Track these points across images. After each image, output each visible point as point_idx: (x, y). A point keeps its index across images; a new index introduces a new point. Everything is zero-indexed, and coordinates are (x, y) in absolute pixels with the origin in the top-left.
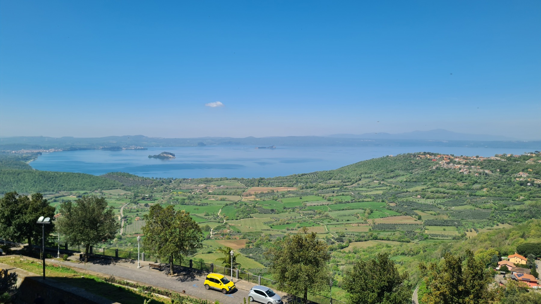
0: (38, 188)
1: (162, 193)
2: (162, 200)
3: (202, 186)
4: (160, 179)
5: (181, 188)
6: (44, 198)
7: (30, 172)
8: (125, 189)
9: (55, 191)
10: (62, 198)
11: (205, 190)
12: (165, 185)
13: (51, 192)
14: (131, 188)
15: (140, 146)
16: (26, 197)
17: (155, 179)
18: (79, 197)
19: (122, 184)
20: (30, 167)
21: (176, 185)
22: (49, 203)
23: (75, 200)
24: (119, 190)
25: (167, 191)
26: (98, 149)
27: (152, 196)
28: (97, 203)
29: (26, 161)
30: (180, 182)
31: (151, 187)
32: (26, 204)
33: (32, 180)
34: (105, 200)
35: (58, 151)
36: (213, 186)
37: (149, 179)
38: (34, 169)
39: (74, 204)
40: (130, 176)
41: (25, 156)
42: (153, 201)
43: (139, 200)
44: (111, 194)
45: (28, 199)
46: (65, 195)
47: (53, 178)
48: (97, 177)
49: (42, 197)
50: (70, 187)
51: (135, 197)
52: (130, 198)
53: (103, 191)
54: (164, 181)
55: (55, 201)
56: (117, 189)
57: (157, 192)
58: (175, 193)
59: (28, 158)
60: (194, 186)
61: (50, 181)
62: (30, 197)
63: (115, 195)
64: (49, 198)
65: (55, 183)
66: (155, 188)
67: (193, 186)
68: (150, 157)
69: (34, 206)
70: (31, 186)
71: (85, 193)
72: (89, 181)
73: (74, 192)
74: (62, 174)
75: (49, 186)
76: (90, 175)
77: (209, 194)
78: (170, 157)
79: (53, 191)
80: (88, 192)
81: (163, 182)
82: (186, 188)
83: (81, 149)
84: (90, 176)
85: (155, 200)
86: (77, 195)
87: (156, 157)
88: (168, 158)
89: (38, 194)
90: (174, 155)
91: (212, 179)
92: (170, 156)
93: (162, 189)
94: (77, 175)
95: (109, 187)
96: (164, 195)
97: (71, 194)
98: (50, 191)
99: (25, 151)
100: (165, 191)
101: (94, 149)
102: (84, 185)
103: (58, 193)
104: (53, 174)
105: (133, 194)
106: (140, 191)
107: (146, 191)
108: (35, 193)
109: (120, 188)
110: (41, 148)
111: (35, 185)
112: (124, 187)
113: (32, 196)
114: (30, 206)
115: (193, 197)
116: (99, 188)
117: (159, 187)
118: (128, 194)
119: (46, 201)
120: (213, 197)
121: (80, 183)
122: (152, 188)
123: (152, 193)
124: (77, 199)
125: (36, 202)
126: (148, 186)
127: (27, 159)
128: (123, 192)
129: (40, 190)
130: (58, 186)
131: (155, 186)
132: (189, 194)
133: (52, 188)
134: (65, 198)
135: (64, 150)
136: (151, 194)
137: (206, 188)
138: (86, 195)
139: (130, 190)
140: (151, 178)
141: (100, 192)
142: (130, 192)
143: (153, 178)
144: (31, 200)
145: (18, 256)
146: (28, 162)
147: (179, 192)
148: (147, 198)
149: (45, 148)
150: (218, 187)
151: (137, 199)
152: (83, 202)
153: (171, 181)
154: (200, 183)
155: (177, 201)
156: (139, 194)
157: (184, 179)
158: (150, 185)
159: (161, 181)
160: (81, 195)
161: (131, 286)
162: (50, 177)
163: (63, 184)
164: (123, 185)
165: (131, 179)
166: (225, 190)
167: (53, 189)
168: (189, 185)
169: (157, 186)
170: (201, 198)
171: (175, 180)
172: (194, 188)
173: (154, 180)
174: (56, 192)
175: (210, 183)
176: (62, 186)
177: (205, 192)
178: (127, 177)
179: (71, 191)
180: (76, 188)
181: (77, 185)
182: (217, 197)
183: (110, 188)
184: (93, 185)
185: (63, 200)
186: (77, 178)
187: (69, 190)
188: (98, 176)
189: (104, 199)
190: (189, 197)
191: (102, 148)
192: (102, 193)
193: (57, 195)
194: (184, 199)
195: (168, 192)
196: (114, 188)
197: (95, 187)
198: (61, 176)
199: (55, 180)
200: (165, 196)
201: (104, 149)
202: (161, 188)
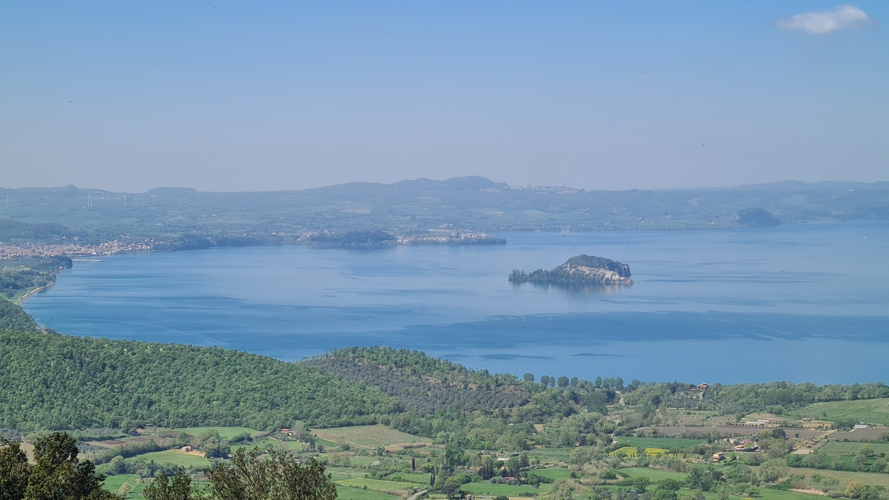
0: (55, 412)
1: (573, 452)
2: (571, 482)
3: (763, 420)
4: (564, 382)
5: (661, 430)
6: (81, 457)
7: (27, 341)
8: (405, 427)
9: (123, 424)
10: (149, 457)
11: (775, 445)
12: (585, 414)
13: (106, 432)
14: (435, 423)
15: (474, 229)
16: (16, 448)
17: (538, 381)
18: (217, 453)
19: (394, 400)
20: (28, 319)
21: (636, 416)
22: (102, 478)
23: (205, 471)
24: (380, 427)
25: (593, 443)
26: (294, 242)
27: (525, 463)
28: (292, 487)
29: (11, 296)
30: (657, 401)
31: (522, 418)
32: (15, 479)
33: (33, 375)
34: (326, 473)
35: (133, 252)
36: (815, 424)
37: (514, 382)
38: (42, 327)
39: (201, 486)
40: (429, 365)
41: (8, 274)
42: (530, 488)
43: (469, 481)
44: (347, 448)
45: (23, 457)
46: (160, 444)
47: (114, 368)
48: (291, 368)
49: (75, 451)
50: (182, 410)
51: (452, 462)
52: (428, 470)
53: (314, 432)
54: (582, 392)
55: (122, 470)
56: (374, 423)
57: (548, 444)
58: (630, 451)
59: (19, 283)
60: (724, 420)
61: (104, 381)
62: (28, 448)
63: (365, 453)
64: (100, 454)
65: (122, 391)
66: (539, 427)
67: (716, 423)
68: (517, 279)
69: (45, 490)
70: (29, 403)
71: (240, 440)
72: (255, 383)
73: (197, 433)
74: (148, 351)
75: (98, 405)
76: (261, 358)
77: (798, 462)
78: (608, 282)
79: (115, 425)
80: (254, 433)
81: (575, 398)
82: (684, 430)
83: (226, 243)
84: (262, 365)
85: (539, 481)
86: (209, 445)
87: (543, 279)
88: (597, 283)
89: (58, 437)
90: (625, 272)
91: (810, 388)
92: (609, 274)
93: (573, 432)
94: (208, 359)
95: (339, 416)
96: (580, 460)
97: (185, 442)
98: (101, 426)
99: (9, 252)
100: (583, 443)
101: (278, 242)
102: (237, 403)
103: (136, 434)
104: (113, 352)
105: (441, 449)
106: (470, 436)
107: (500, 439)
108: (47, 433)
109: (387, 423)
110: (69, 237)
111: (46, 398)
112: (402, 416)
113: (38, 448)
114: (30, 488)
115: (718, 476)
116: (296, 418)
117: (555, 420)
118: (422, 452)
119: (89, 466)
120: (817, 479)
121: (219, 392)
122: (526, 423)
123: (527, 448)
124: (208, 463)
125: (51, 471)
126: (506, 417)
127: (16, 287)
128: (397, 441)
129: (64, 420)
130: (135, 405)
131: (542, 416)
132: (695, 461)
133: (109, 410)
134: (161, 459)
135: (157, 249)
136: (522, 453)
137: (779, 434)
138: (249, 448)
139: (428, 432)
140: (521, 379)
141: (303, 438)
142: (428, 442)
143: (529, 377)
144: (32, 461)
146: (21, 300)
147: (648, 450)
148: (504, 474)
149: (86, 238)
150: (843, 434)
151: (460, 473)
152: (235, 479)
153: (611, 397)
154: (748, 408)
155: (642, 491)
156: (468, 452)
157: (674, 389)
158: (515, 409)
159: (566, 393)
160: (223, 445)
162: (104, 365)
163: (154, 397)
164: (399, 409)
165: (432, 381)
166: (878, 449)
167: (113, 416)
168: (697, 417)
169: (550, 414)
170: (756, 482)
171: (632, 388)
172: (723, 431)
173: (537, 389)
174: (126, 431)
175: (801, 411)
176: (151, 404)
177: (775, 455)
178: (414, 372)
179: (184, 426)
180: (206, 417)
181: (209, 402)
182: (835, 482)
183: (344, 418)
184: (274, 405)
185: (153, 468)
186: (210, 371)
187: (176, 425)
188: (293, 362)
189: (322, 470)
190: (697, 474)
191: (313, 239)
192: (312, 443)
193: (130, 442)
194: (675, 486)
195: (597, 448)
196: (358, 419)
197: (280, 413)
198: (144, 361)
199: (122, 377)
200: (586, 467)
201: (321, 242)
202: (569, 426)
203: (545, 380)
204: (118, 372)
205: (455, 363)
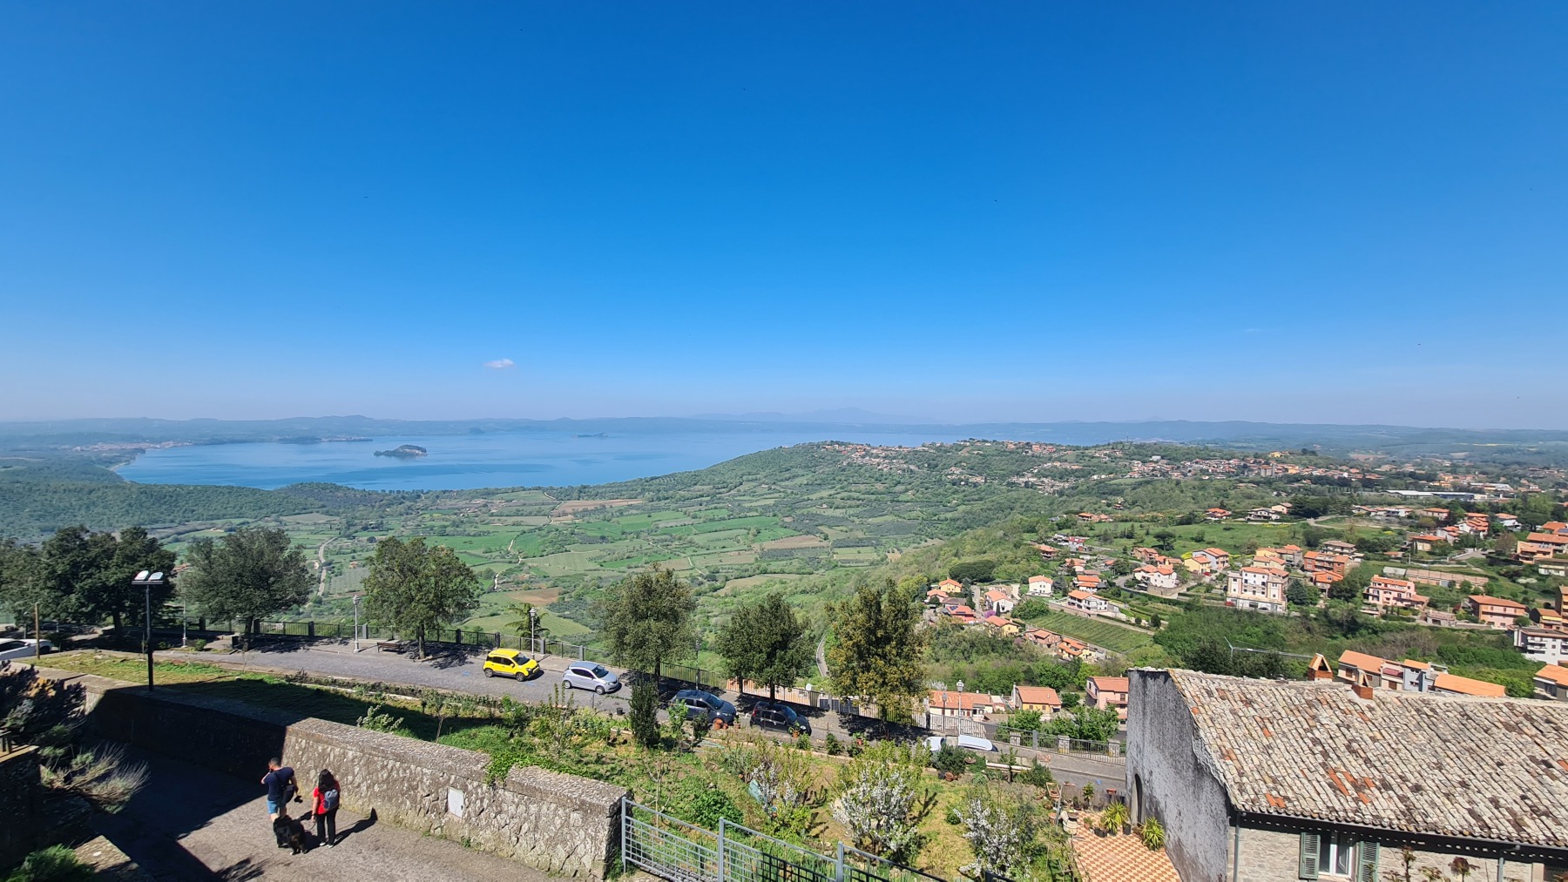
0: (136, 518)
1: (403, 518)
2: (402, 529)
3: (480, 501)
4: (399, 492)
5: (439, 507)
6: (149, 536)
7: (118, 487)
8: (327, 513)
9: (177, 521)
10: (192, 534)
11: (484, 509)
12: (408, 503)
13: (167, 525)
14: (341, 511)
15: (358, 435)
16: (109, 535)
17: (387, 492)
18: (231, 530)
19: (322, 503)
20: (119, 477)
21: (428, 502)
22: (162, 545)
23: (221, 537)
24: (315, 514)
25: (411, 514)
26: (270, 441)
27: (382, 523)
28: (268, 540)
29: (107, 467)
30: (438, 497)
31: (380, 507)
32: (108, 549)
33: (123, 502)
34: (285, 533)
35: (182, 446)
36: (498, 501)
37: (376, 493)
38: (127, 480)
39: (219, 544)
40: (338, 488)
41: (106, 457)
42: (385, 533)
43: (357, 532)
44: (298, 523)
45: (113, 538)
46: (199, 528)
47: (171, 497)
48: (269, 492)
49: (146, 534)
50: (211, 513)
51: (349, 525)
52: (338, 529)
53: (281, 518)
54: (407, 495)
55: (177, 540)
56: (312, 512)
57: (392, 515)
58: (426, 516)
59: (113, 461)
60: (464, 502)
61: (166, 502)
62: (117, 535)
63: (307, 525)
64: (163, 535)
65: (176, 506)
66: (388, 510)
67: (461, 504)
68: (377, 454)
69: (127, 552)
70: (120, 514)
71: (243, 523)
72: (250, 500)
73: (219, 522)
74: (191, 488)
75: (162, 513)
76: (254, 489)
77: (492, 515)
78: (417, 454)
79: (172, 521)
80: (250, 520)
81: (404, 498)
82: (449, 507)
83: (233, 442)
84: (254, 492)
85: (388, 529)
86: (226, 527)
87: (388, 454)
88: (412, 455)
89: (135, 529)
90: (424, 451)
91: (497, 489)
92: (417, 452)
93: (403, 510)
94: (226, 491)
95: (294, 511)
96: (405, 521)
97: (213, 526)
98: (164, 522)
99: (107, 447)
100: (407, 514)
101: (263, 441)
102: (241, 508)
103: (184, 525)
104: (171, 490)
105: (344, 521)
106: (357, 515)
107: (371, 515)
108: (129, 527)
109: (318, 512)
110: (144, 440)
111: (130, 512)
112: (325, 509)
113: (123, 533)
114: (117, 552)
115: (462, 522)
116: (272, 513)
117: (395, 507)
118: (335, 522)
119: (154, 540)
120: (499, 520)
121: (231, 505)
122: (383, 508)
123: (383, 517)
124: (225, 534)
125: (131, 544)
126: (373, 506)
127: (111, 463)
128: (323, 519)
129: (141, 521)
130: (184, 513)
131: (389, 505)
132: (454, 517)
133: (169, 515)
134: (198, 535)
135: (195, 444)
136: (380, 520)
137: (485, 506)
138: (244, 527)
139: (338, 514)
140: (380, 492)
141: (276, 521)
142: (337, 518)
143: (384, 491)
144: (119, 540)
145: (91, 651)
146: (112, 469)
147: (434, 515)
148: (373, 528)
149: (153, 441)
150: (508, 504)
151: (352, 529)
152: (238, 539)
153: (419, 497)
154: (473, 498)
155: (432, 530)
156: (356, 521)
157: (444, 492)
158: (377, 504)
159: (400, 496)
160: (234, 526)
161: (342, 685)
162: (165, 496)
163: (195, 508)
164: (324, 506)
165: (339, 494)
166: (521, 508)
167: (171, 518)
168: (454, 502)
169: (393, 504)
170: (477, 523)
171: (427, 493)
172: (464, 506)
173: (387, 495)
174: (179, 524)
175: (493, 497)
176: (193, 511)
177: (484, 513)
178: (331, 492)
179: (212, 519)
180: (224, 515)
181: (226, 508)
182: (506, 520)
183: (297, 511)
184: (261, 508)
185: (195, 539)
186: (226, 496)
187: (207, 519)
188: (270, 490)
189: (283, 532)
190: (454, 522)
191: (280, 440)
192: (281, 522)
193: (181, 529)
194: (445, 527)
195: (412, 516)
196: (304, 511)
197: (264, 511)
198: (189, 493)
199: (176, 500)
200: (408, 523)
201: (284, 441)
202: (401, 508)
203: (391, 492)
204: (174, 499)
205: (350, 487)
